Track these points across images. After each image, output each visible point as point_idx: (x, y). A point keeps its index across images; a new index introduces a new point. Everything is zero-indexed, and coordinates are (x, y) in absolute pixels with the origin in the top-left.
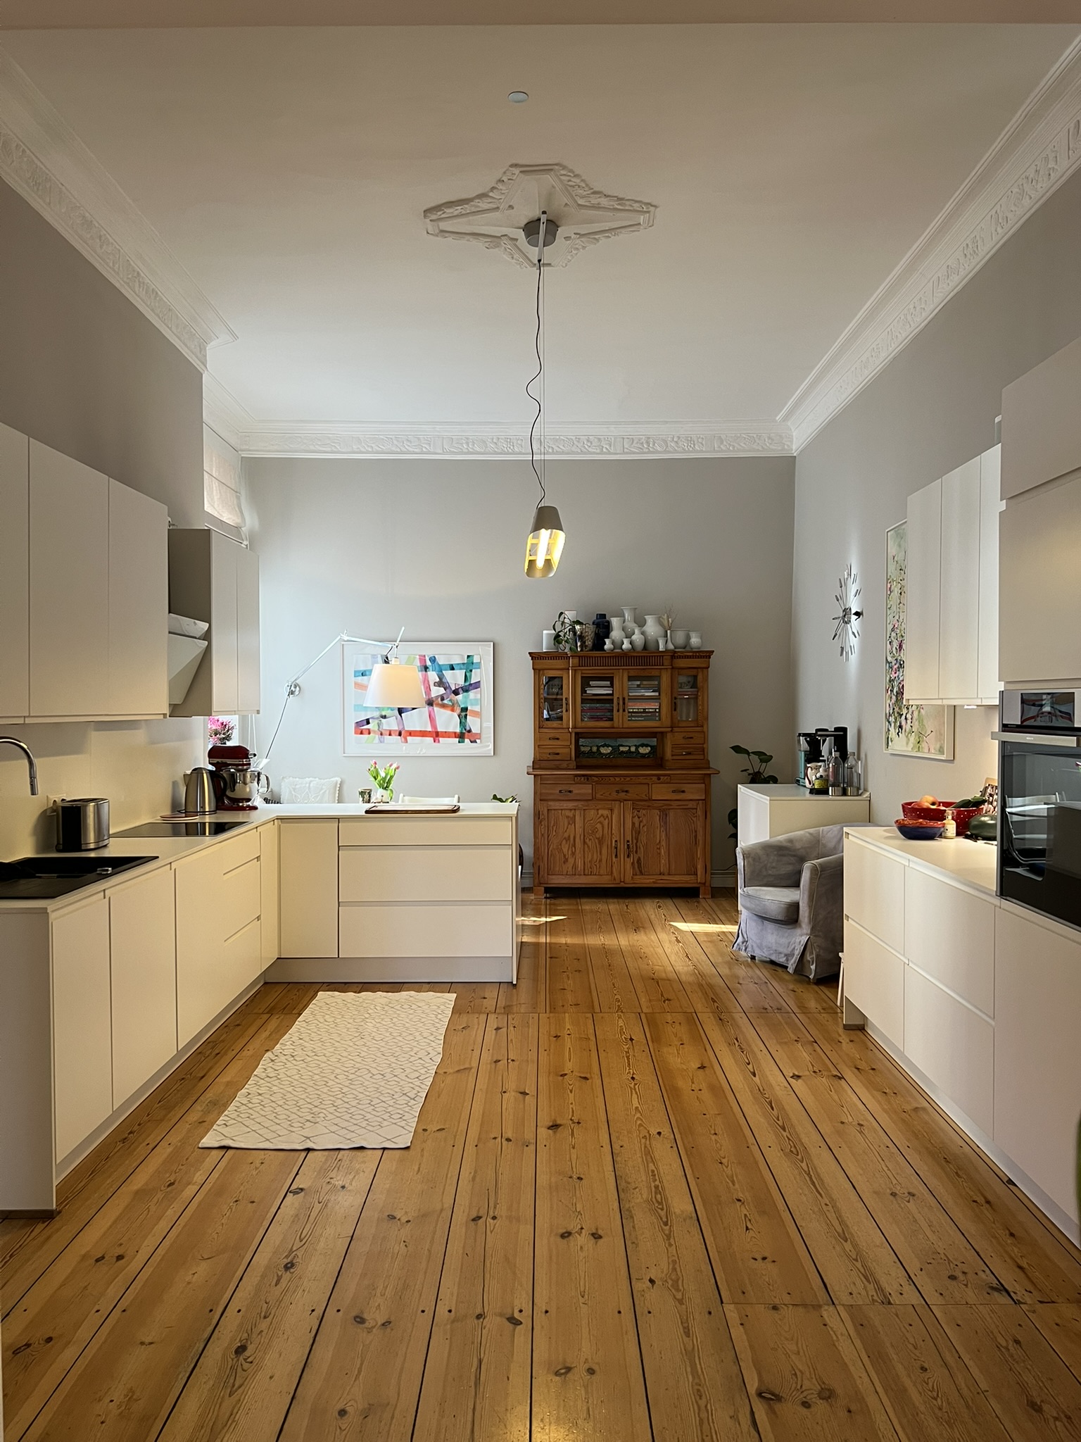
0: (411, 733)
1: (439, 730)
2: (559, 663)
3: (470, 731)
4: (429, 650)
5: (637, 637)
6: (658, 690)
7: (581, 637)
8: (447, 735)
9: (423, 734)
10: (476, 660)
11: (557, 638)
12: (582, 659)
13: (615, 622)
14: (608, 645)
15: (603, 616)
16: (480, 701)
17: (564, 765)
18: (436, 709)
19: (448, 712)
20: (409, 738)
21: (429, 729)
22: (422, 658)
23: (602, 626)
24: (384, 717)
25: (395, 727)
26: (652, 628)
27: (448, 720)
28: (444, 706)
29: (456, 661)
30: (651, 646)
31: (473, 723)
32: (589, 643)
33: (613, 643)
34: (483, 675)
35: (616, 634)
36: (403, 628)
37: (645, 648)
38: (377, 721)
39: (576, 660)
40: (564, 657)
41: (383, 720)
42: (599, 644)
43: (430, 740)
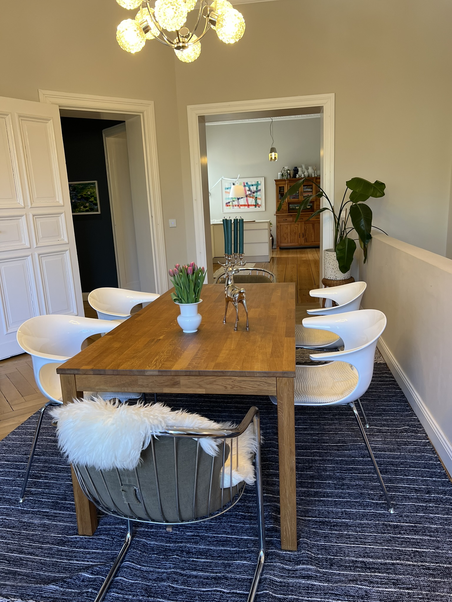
0: (241, 205)
1: (249, 204)
2: (283, 182)
3: (258, 204)
4: (246, 180)
5: (306, 173)
6: (312, 189)
7: (290, 174)
8: (251, 205)
9: (245, 205)
10: (259, 183)
11: (282, 175)
12: (290, 181)
13: (299, 169)
14: (297, 176)
15: (296, 167)
16: (261, 195)
17: (285, 212)
18: (248, 198)
19: (251, 199)
20: (241, 207)
21: (246, 204)
22: (244, 183)
23: (296, 171)
24: (234, 201)
25: (237, 204)
26: (310, 170)
27: (251, 201)
28: (250, 197)
29: (254, 183)
30: (310, 176)
31: (259, 202)
32: (292, 176)
33: (299, 175)
34: (262, 187)
35: (300, 173)
36: (239, 175)
37: (308, 176)
38: (231, 203)
39: (288, 181)
40: (285, 180)
41: (234, 202)
42: (295, 176)
43: (247, 207)
